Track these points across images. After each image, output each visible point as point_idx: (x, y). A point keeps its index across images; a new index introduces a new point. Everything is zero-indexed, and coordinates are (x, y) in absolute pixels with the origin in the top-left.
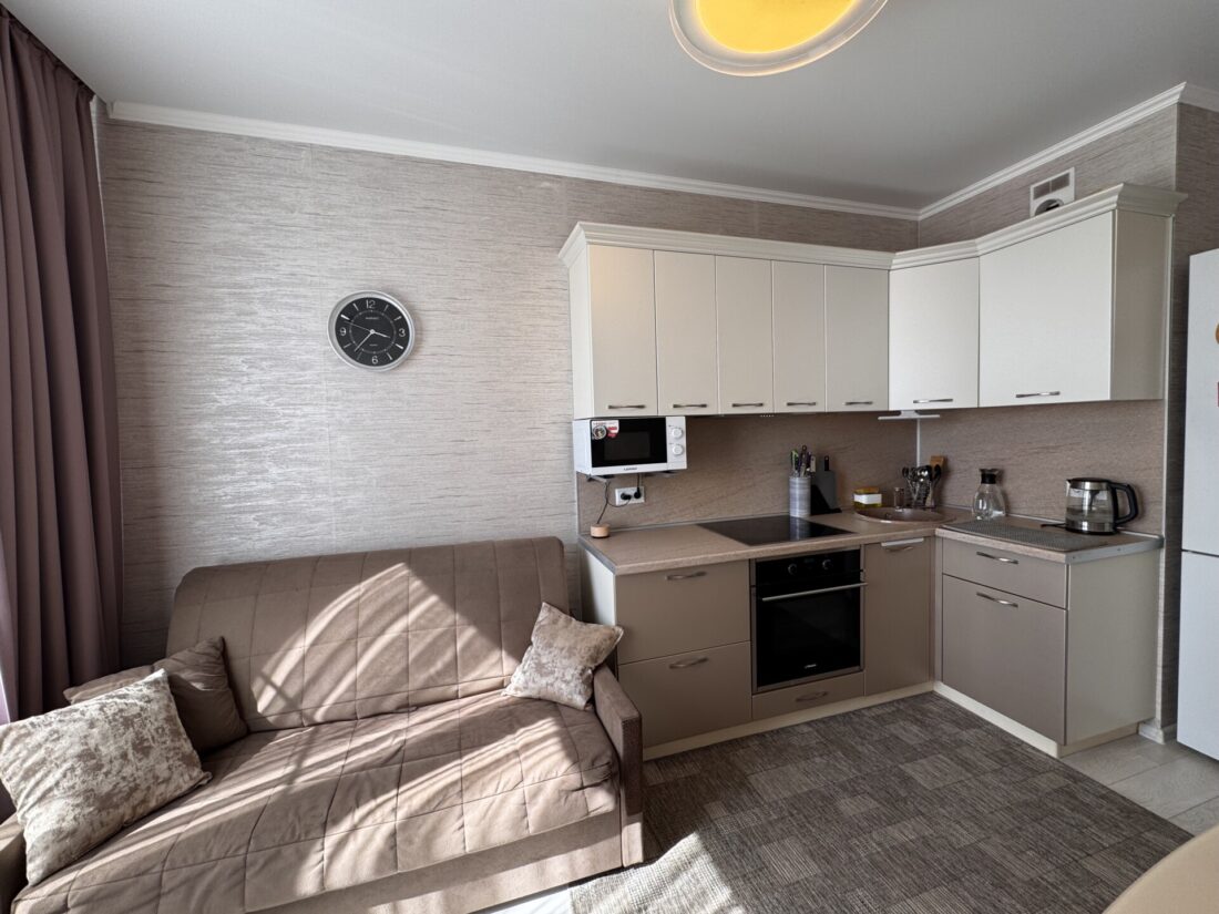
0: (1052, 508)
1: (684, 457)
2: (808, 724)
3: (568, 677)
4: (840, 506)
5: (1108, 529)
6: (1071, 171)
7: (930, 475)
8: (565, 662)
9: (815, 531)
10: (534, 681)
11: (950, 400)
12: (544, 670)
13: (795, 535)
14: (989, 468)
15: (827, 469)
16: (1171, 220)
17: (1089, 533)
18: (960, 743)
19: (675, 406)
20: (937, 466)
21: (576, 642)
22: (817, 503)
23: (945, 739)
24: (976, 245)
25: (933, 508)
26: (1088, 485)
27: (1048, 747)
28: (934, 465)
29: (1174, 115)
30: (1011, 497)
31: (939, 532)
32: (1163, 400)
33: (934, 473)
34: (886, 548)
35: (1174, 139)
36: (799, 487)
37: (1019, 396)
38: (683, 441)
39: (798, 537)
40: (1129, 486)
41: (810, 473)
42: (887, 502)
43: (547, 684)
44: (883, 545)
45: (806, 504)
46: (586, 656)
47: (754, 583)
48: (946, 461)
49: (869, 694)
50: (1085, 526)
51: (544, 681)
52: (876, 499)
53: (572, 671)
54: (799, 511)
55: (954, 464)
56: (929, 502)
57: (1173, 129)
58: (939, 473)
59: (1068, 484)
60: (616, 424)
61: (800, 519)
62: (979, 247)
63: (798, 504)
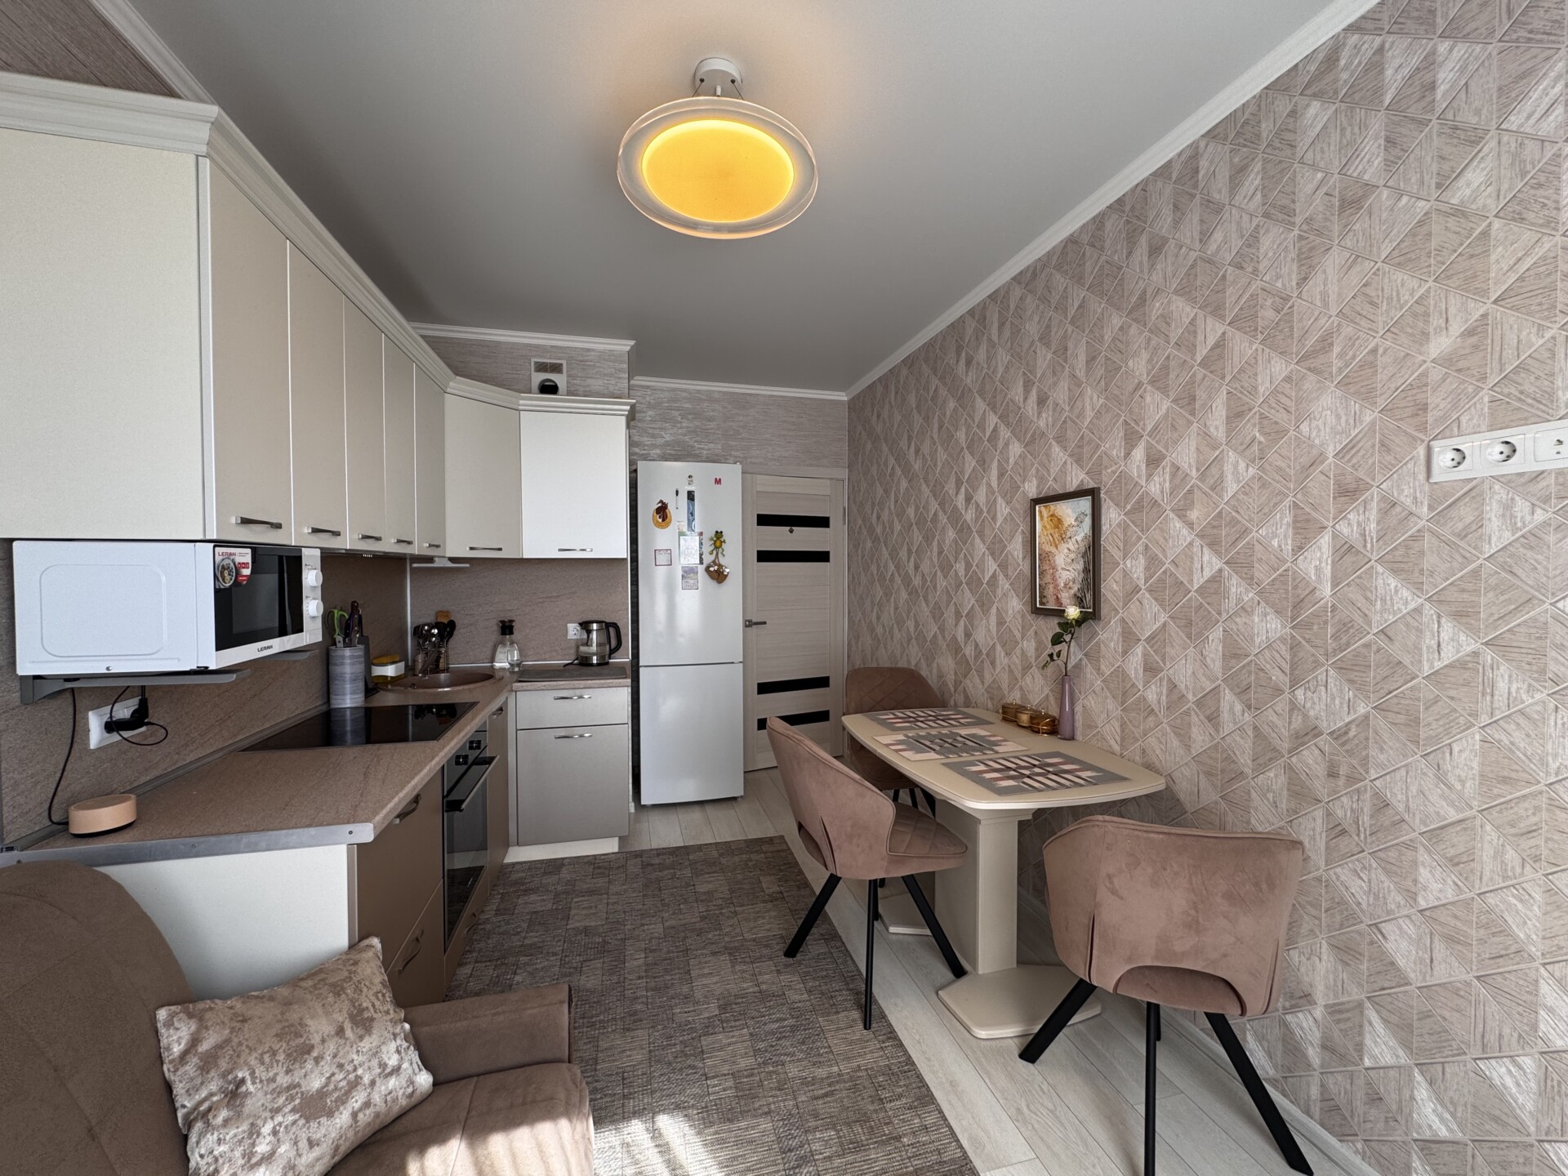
5: (605, 660)
6: (564, 362)
7: (439, 632)
11: (501, 549)
14: (506, 619)
18: (571, 883)
19: (311, 530)
20: (444, 622)
23: (560, 888)
29: (626, 358)
31: (517, 687)
32: (627, 559)
33: (442, 630)
35: (626, 375)
36: (351, 663)
37: (560, 550)
40: (614, 624)
45: (358, 686)
48: (452, 616)
52: (399, 669)
54: (351, 699)
56: (443, 664)
58: (447, 628)
61: (354, 708)
62: (520, 402)
63: (349, 687)
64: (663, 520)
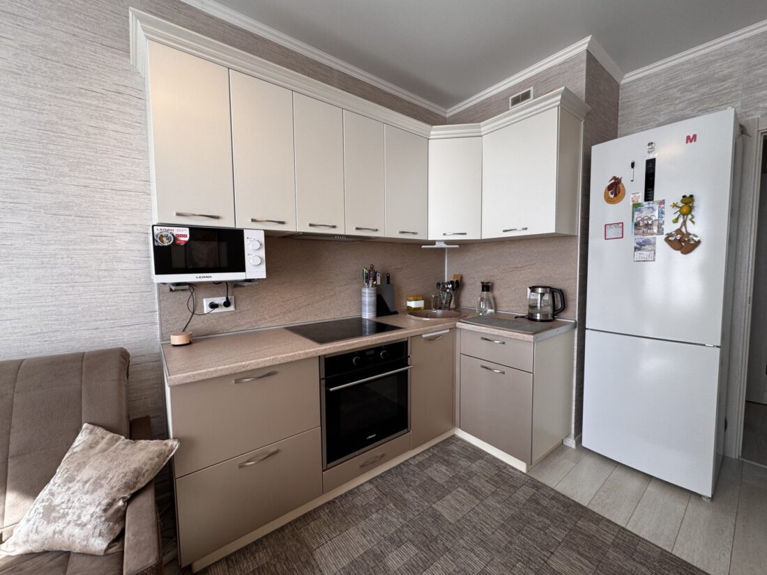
0: (520, 306)
1: (263, 267)
2: (370, 481)
3: (84, 519)
4: (397, 309)
5: (550, 317)
6: (531, 89)
7: (453, 287)
8: (87, 498)
9: (380, 328)
10: (37, 532)
11: (465, 234)
12: (54, 514)
13: (365, 332)
14: (486, 281)
15: (388, 282)
16: (582, 123)
17: (541, 321)
18: (471, 474)
19: (253, 220)
20: (457, 281)
21: (110, 469)
22: (382, 307)
23: (462, 473)
24: (480, 127)
25: (455, 309)
26: (540, 290)
27: (521, 466)
28: (455, 280)
29: (585, 57)
30: (498, 300)
31: (459, 324)
32: (577, 236)
33: (455, 285)
34: (426, 339)
35: (584, 72)
36: (368, 296)
37: (505, 231)
38: (262, 253)
39: (367, 334)
40: (561, 290)
41: (376, 285)
42: (427, 306)
43: (54, 533)
44: (424, 336)
45: (373, 309)
46: (118, 485)
47: (323, 376)
48: (462, 277)
49: (414, 448)
50: (538, 317)
51: (50, 529)
52: (420, 304)
53: (92, 509)
54: (368, 314)
55: (466, 280)
56: (452, 305)
57: (584, 66)
58: (458, 285)
59: (529, 290)
60: (186, 231)
61: (369, 320)
62: (482, 129)
63: (367, 308)
64: (615, 195)
